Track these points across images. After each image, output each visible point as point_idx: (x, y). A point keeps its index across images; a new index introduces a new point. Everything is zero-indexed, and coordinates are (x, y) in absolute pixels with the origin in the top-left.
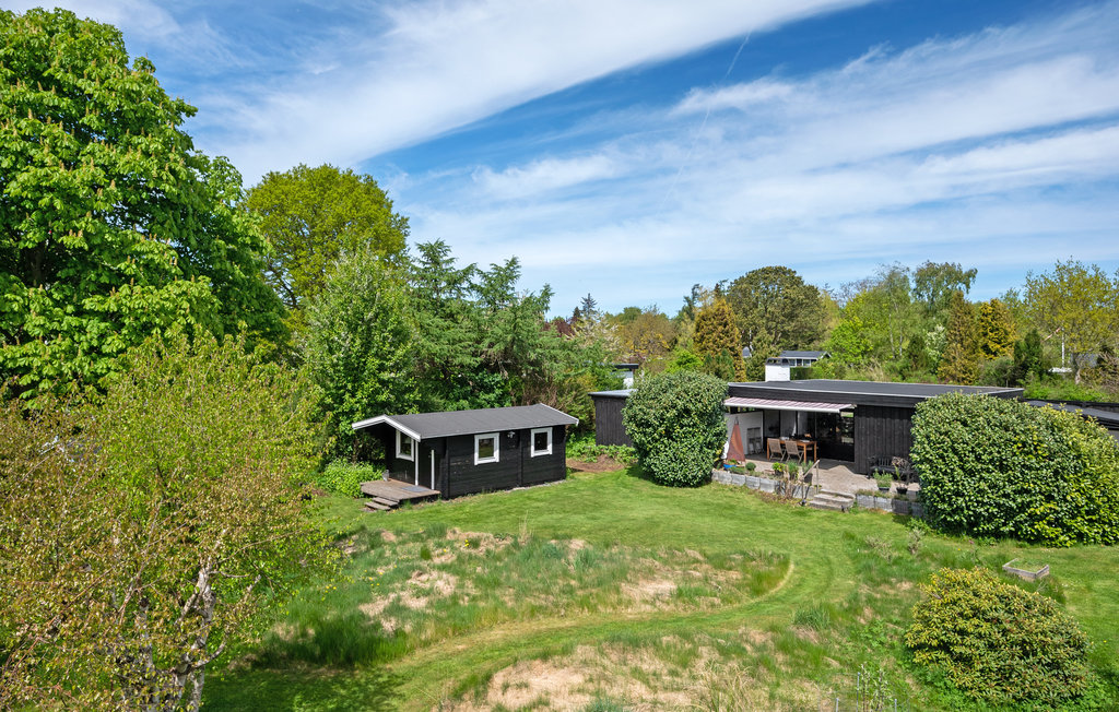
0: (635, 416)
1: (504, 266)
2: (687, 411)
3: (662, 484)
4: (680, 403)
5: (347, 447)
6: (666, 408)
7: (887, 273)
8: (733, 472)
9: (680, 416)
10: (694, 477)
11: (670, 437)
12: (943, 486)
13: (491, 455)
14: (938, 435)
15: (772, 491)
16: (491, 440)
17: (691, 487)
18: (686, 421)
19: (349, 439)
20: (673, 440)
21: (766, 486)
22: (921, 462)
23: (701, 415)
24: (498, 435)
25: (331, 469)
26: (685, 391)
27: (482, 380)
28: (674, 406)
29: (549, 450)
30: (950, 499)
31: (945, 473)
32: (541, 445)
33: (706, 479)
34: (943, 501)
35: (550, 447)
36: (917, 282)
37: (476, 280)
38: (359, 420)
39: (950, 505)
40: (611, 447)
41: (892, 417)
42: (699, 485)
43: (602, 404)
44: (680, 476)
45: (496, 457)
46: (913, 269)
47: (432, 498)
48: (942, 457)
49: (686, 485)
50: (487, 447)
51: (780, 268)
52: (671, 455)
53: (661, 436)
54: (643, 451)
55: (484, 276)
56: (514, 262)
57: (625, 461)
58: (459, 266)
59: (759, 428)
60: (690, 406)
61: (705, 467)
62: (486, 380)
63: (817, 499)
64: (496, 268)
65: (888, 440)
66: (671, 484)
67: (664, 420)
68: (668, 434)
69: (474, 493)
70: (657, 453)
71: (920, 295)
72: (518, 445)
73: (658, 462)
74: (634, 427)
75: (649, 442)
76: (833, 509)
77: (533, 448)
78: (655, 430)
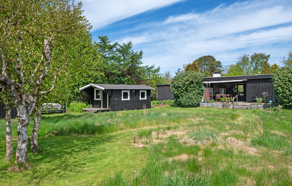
0: (175, 85)
1: (127, 44)
2: (192, 82)
3: (184, 107)
4: (190, 79)
5: (77, 97)
6: (185, 81)
7: (242, 56)
8: (207, 103)
9: (190, 84)
10: (195, 104)
11: (187, 91)
12: (286, 94)
13: (127, 98)
14: (283, 77)
15: (221, 107)
16: (127, 93)
17: (194, 107)
18: (192, 86)
19: (78, 94)
20: (188, 92)
21: (219, 106)
22: (278, 87)
23: (197, 83)
24: (129, 91)
25: (72, 104)
26: (192, 76)
27: (121, 79)
28: (188, 80)
29: (146, 98)
30: (288, 97)
31: (287, 89)
32: (143, 96)
33: (198, 105)
34: (286, 99)
35: (146, 97)
36: (252, 59)
37: (118, 47)
38: (81, 87)
39: (288, 100)
40: (164, 101)
41: (259, 83)
42: (196, 107)
43: (160, 88)
44: (190, 103)
45: (129, 99)
46: (250, 55)
47: (108, 111)
48: (285, 84)
49: (193, 106)
50: (126, 95)
51: (209, 56)
52: (187, 97)
53: (184, 91)
54: (177, 97)
55: (121, 47)
56: (130, 43)
57: (169, 104)
58: (112, 44)
59: (212, 93)
60: (193, 80)
61: (198, 100)
62: (122, 80)
63: (237, 107)
64: (124, 45)
65: (258, 90)
66: (187, 107)
67: (185, 85)
68: (186, 90)
69: (122, 110)
70: (182, 97)
71: (252, 63)
72: (136, 95)
73: (183, 100)
74: (174, 89)
75: (179, 93)
76: (244, 109)
77: (140, 97)
78: (182, 89)
